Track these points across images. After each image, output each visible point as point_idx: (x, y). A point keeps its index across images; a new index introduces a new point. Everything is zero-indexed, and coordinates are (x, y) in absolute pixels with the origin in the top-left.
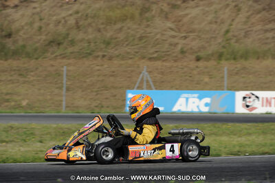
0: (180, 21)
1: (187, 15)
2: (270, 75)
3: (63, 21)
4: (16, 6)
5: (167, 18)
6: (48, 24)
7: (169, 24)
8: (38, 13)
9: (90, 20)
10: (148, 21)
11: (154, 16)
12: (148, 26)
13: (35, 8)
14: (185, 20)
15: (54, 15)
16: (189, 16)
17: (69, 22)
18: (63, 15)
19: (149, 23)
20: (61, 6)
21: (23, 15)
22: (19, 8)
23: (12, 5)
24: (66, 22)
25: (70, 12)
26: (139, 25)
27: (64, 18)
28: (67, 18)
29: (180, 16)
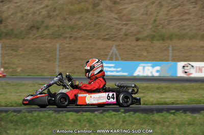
0: (121, 13)
1: (125, 8)
2: (189, 51)
3: (38, 13)
4: (2, 1)
5: (112, 11)
6: (28, 14)
7: (114, 15)
8: (18, 6)
9: (57, 12)
10: (98, 13)
11: (102, 10)
12: (99, 16)
13: (16, 3)
14: (125, 12)
15: (31, 8)
16: (128, 9)
17: (43, 13)
18: (37, 8)
19: (99, 14)
20: (34, 2)
21: (8, 8)
22: (4, 2)
24: (40, 13)
25: (42, 6)
26: (93, 15)
27: (38, 10)
28: (41, 10)
29: (121, 9)
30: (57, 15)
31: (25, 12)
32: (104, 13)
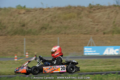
0: (94, 18)
1: (97, 15)
3: (45, 19)
4: (24, 13)
5: (89, 17)
6: (39, 21)
7: (90, 20)
8: (34, 16)
9: (57, 19)
10: (81, 18)
11: (83, 16)
13: (32, 14)
14: (96, 17)
15: (41, 17)
16: (98, 16)
17: (48, 20)
18: (45, 17)
19: (81, 19)
20: (43, 13)
21: (28, 17)
22: (25, 14)
23: (22, 13)
24: (47, 19)
25: (48, 15)
26: (78, 20)
27: (45, 18)
29: (94, 16)
30: (57, 21)
31: (38, 19)
32: (84, 18)
